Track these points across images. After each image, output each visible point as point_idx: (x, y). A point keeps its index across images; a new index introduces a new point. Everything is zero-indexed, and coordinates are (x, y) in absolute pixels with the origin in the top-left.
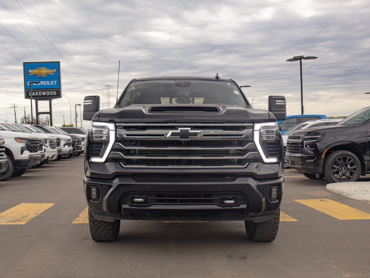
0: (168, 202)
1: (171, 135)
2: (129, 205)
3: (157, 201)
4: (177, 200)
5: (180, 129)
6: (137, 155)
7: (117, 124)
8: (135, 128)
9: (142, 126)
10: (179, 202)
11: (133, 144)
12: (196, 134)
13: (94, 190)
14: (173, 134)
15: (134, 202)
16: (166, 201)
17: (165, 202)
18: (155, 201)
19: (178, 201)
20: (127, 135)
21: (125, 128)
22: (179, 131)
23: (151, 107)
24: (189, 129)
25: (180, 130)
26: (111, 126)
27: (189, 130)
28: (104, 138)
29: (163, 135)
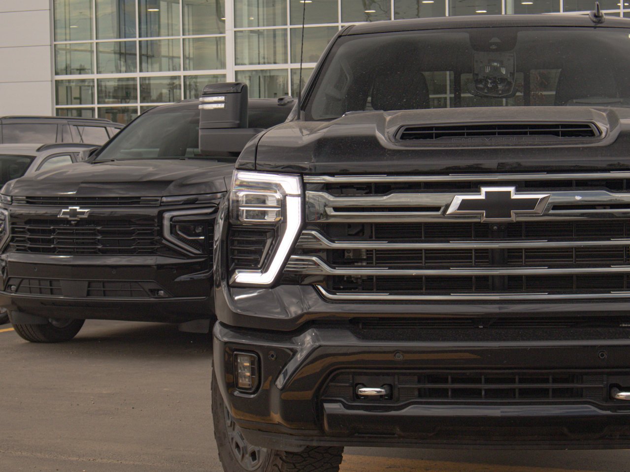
0: (453, 397)
1: (460, 208)
2: (344, 405)
3: (422, 393)
4: (480, 390)
5: (484, 190)
6: (364, 264)
7: (307, 179)
8: (358, 189)
9: (377, 184)
10: (486, 396)
11: (354, 232)
12: (532, 203)
13: (245, 363)
14: (464, 205)
15: (358, 397)
16: (450, 393)
17: (447, 397)
18: (416, 393)
19: (483, 393)
20: (336, 209)
21: (328, 187)
22: (482, 197)
23: (402, 126)
24: (511, 189)
25: (487, 193)
26: (290, 184)
27: (510, 192)
28: (270, 218)
29: (437, 209)
